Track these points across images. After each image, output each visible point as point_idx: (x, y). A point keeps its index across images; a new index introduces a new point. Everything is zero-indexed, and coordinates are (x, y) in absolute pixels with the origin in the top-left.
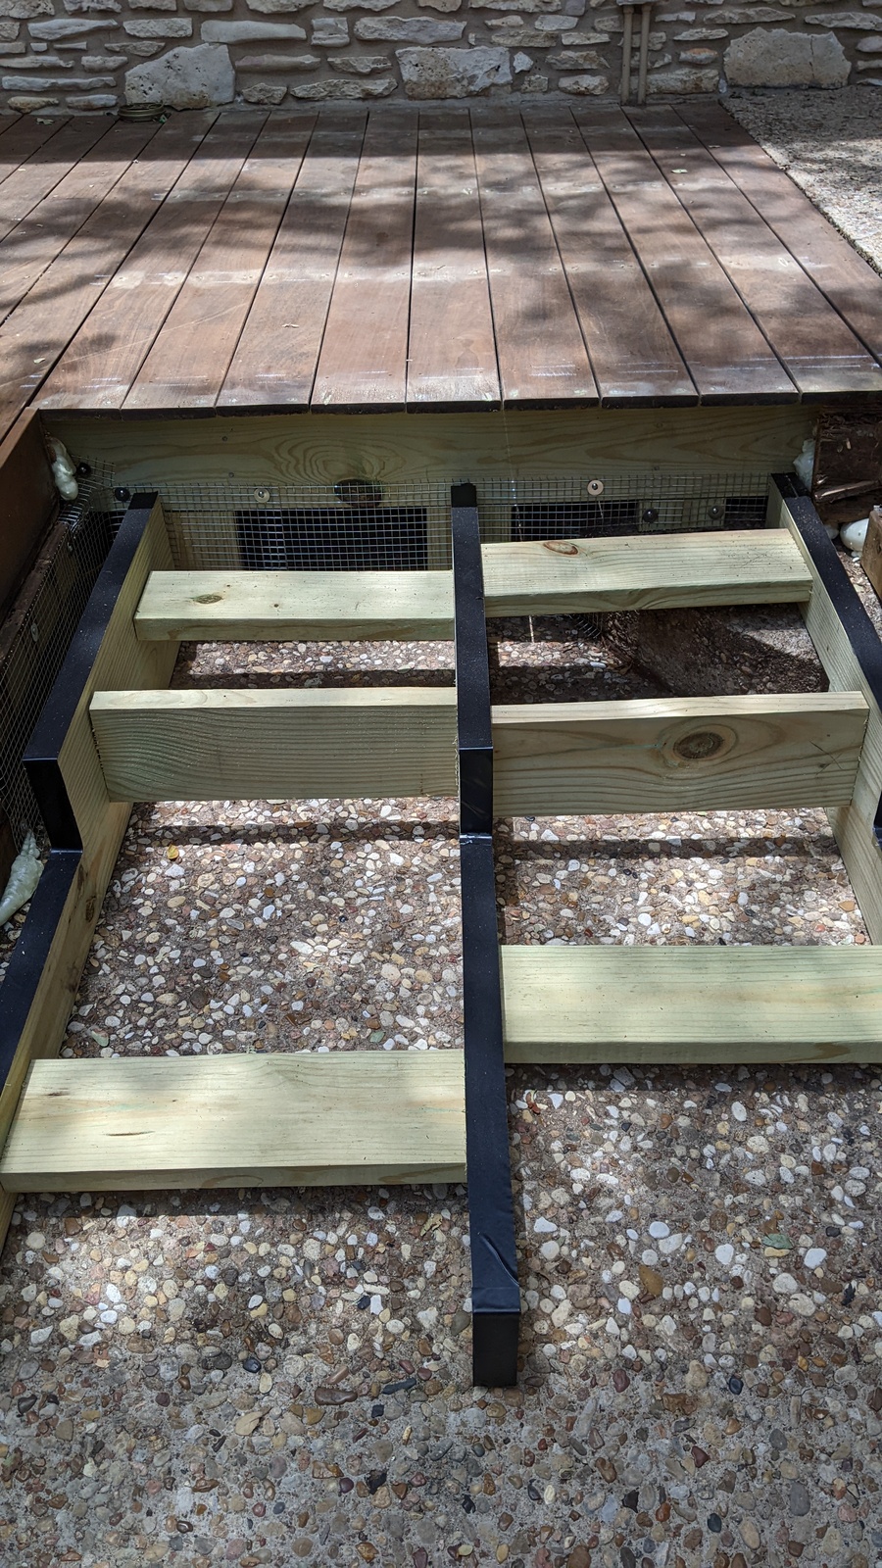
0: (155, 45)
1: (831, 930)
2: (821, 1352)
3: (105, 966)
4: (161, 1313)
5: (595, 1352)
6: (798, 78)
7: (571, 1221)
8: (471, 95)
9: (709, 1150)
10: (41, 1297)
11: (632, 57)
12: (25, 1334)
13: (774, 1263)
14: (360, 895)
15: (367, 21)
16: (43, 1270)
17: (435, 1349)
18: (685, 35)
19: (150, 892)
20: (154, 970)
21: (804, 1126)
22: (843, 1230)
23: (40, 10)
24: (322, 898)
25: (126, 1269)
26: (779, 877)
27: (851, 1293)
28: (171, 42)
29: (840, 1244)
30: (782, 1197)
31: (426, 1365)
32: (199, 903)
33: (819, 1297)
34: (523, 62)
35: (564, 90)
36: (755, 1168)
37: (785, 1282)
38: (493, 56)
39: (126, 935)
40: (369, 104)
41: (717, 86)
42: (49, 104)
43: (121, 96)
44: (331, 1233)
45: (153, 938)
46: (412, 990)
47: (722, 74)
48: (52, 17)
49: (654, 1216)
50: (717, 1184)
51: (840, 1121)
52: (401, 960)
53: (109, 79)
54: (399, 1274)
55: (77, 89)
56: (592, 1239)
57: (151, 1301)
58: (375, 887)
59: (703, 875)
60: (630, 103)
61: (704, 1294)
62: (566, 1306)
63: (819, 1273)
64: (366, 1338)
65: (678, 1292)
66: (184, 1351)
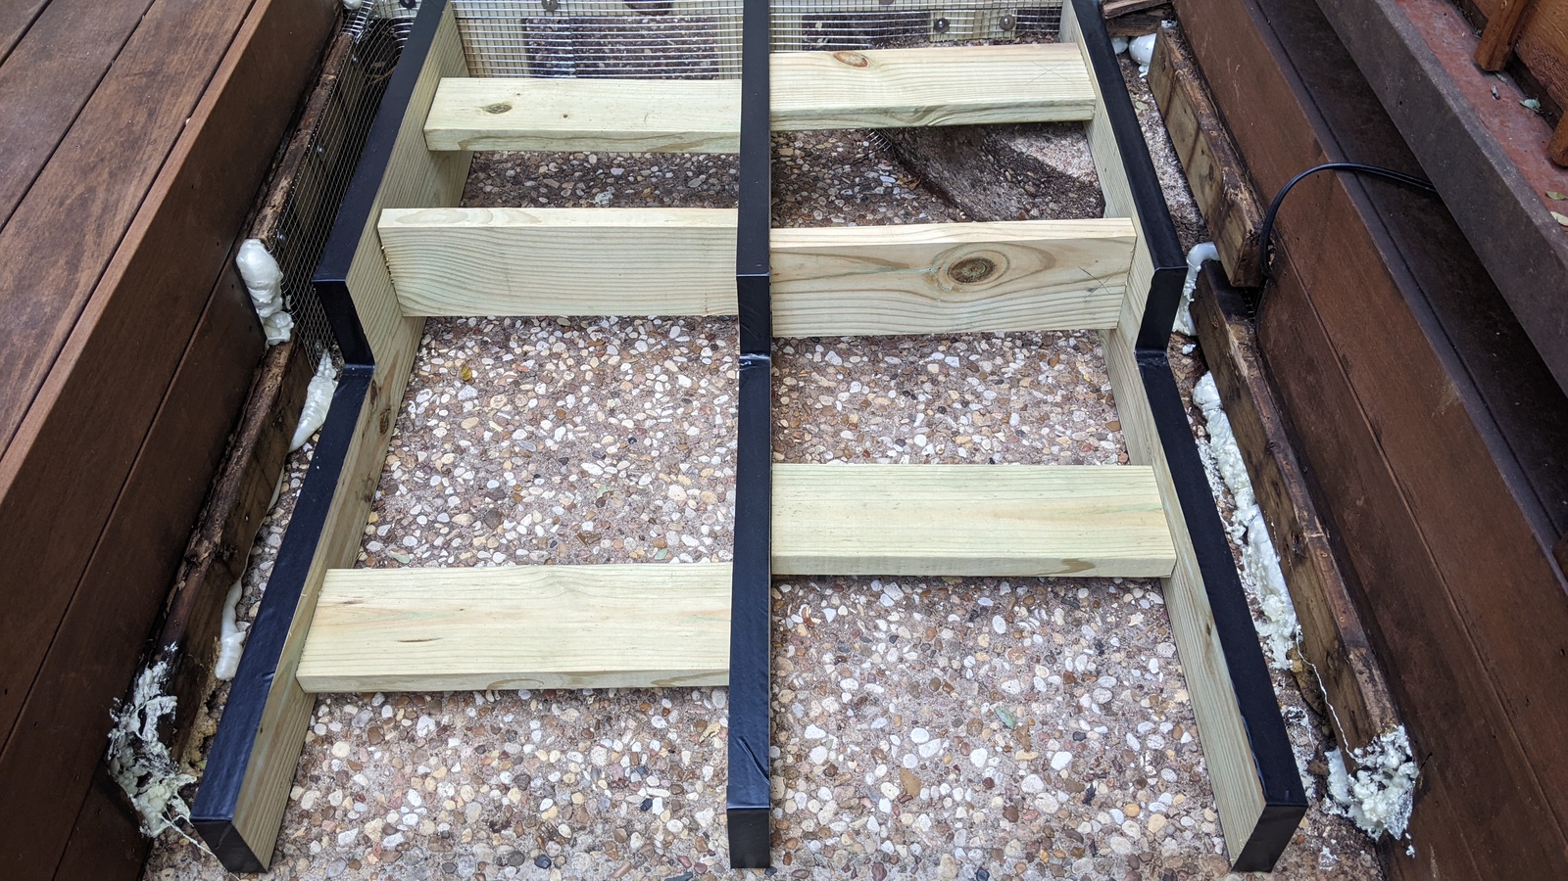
1: (1096, 449)
2: (1062, 845)
3: (401, 487)
4: (459, 816)
5: (857, 848)
7: (839, 728)
9: (969, 661)
10: (347, 802)
12: (333, 835)
13: (1023, 765)
14: (649, 417)
16: (348, 777)
17: (711, 846)
19: (444, 413)
20: (450, 491)
21: (1059, 639)
22: (1089, 735)
24: (613, 420)
25: (426, 775)
26: (1050, 398)
27: (1091, 794)
29: (1085, 747)
30: (1034, 705)
31: (702, 860)
32: (492, 424)
33: (1063, 796)
36: (1010, 677)
37: (1032, 783)
39: (422, 456)
44: (616, 741)
45: (449, 458)
46: (697, 510)
49: (915, 723)
50: (976, 693)
51: (1093, 634)
52: (687, 481)
54: (679, 778)
56: (858, 744)
57: (449, 805)
58: (664, 409)
59: (978, 396)
61: (958, 795)
62: (832, 806)
63: (1064, 775)
64: (648, 837)
65: (935, 792)
66: (480, 849)
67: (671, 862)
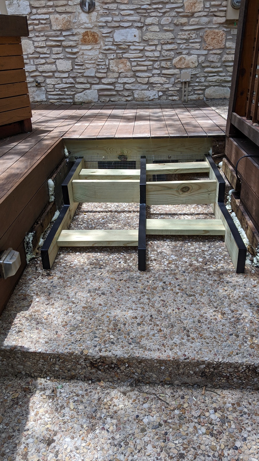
0: (81, 90)
4: (84, 263)
5: (160, 268)
6: (221, 97)
7: (157, 255)
8: (149, 100)
9: (183, 248)
10: (63, 261)
11: (184, 93)
12: (61, 265)
13: (193, 260)
14: (121, 219)
15: (127, 85)
16: (63, 258)
18: (196, 88)
19: (81, 218)
21: (201, 246)
23: (58, 83)
24: (113, 219)
25: (78, 258)
26: (202, 218)
27: (206, 264)
28: (85, 89)
29: (205, 258)
30: (196, 253)
31: (130, 269)
32: (90, 220)
33: (201, 264)
34: (161, 94)
35: (170, 100)
36: (191, 250)
37: (195, 262)
38: (154, 92)
39: (76, 223)
40: (127, 102)
41: (203, 98)
42: (58, 102)
43: (74, 100)
45: (82, 223)
47: (204, 96)
48: (60, 84)
49: (172, 255)
50: (184, 252)
51: (208, 245)
53: (71, 97)
54: (126, 260)
55: (64, 99)
56: (160, 257)
58: (123, 218)
59: (187, 217)
60: (184, 102)
61: (180, 263)
62: (155, 264)
63: (201, 261)
64: (120, 266)
65: (175, 262)
66: (88, 267)
67: (124, 269)
